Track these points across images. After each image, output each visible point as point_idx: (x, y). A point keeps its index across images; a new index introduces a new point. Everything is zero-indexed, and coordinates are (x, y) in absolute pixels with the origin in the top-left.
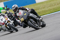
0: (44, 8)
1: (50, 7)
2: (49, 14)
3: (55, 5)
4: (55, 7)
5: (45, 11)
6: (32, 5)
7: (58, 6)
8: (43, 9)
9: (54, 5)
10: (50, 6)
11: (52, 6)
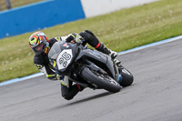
0: (108, 33)
1: (127, 31)
2: (127, 50)
3: (143, 23)
4: (144, 28)
5: (112, 41)
6: (73, 23)
7: (151, 26)
8: (107, 37)
9: (141, 25)
10: (127, 27)
11: (135, 26)
